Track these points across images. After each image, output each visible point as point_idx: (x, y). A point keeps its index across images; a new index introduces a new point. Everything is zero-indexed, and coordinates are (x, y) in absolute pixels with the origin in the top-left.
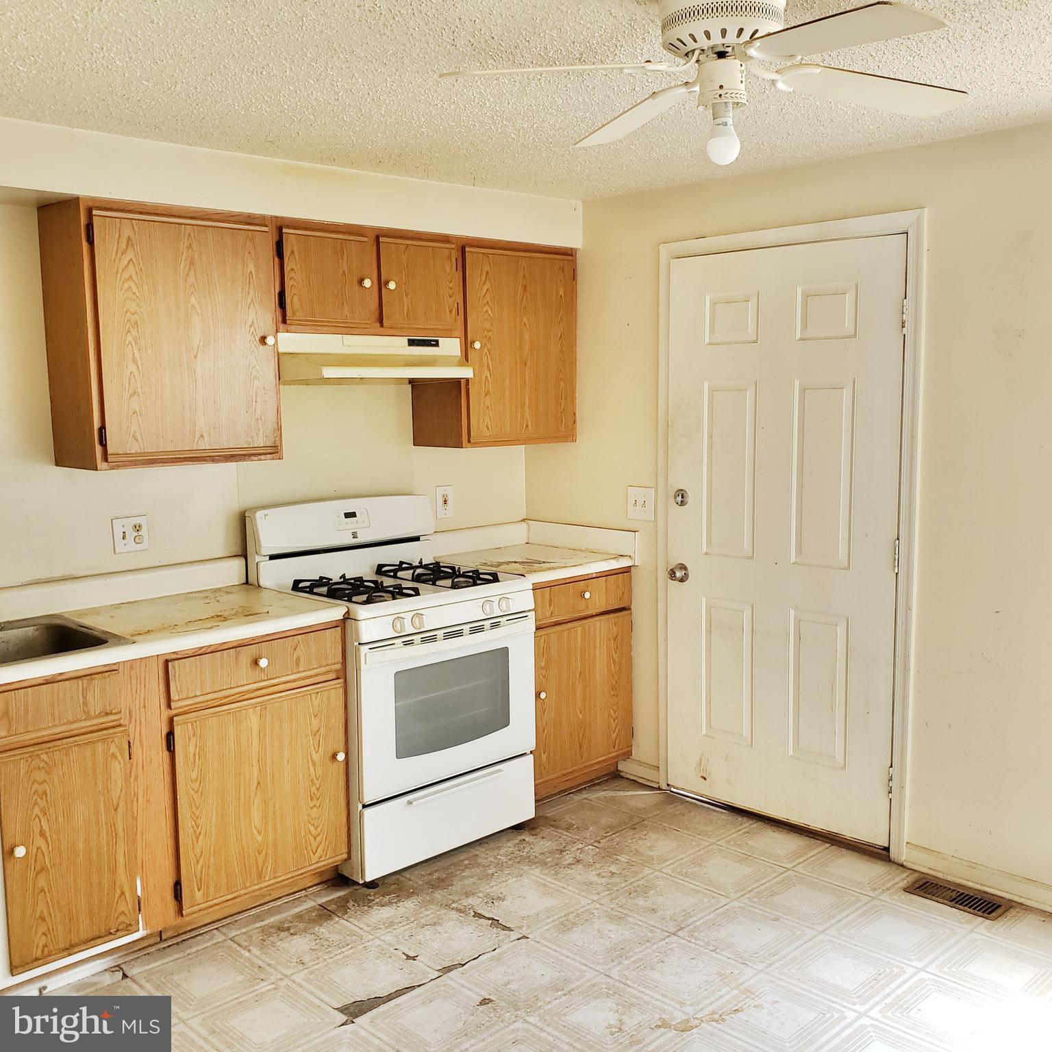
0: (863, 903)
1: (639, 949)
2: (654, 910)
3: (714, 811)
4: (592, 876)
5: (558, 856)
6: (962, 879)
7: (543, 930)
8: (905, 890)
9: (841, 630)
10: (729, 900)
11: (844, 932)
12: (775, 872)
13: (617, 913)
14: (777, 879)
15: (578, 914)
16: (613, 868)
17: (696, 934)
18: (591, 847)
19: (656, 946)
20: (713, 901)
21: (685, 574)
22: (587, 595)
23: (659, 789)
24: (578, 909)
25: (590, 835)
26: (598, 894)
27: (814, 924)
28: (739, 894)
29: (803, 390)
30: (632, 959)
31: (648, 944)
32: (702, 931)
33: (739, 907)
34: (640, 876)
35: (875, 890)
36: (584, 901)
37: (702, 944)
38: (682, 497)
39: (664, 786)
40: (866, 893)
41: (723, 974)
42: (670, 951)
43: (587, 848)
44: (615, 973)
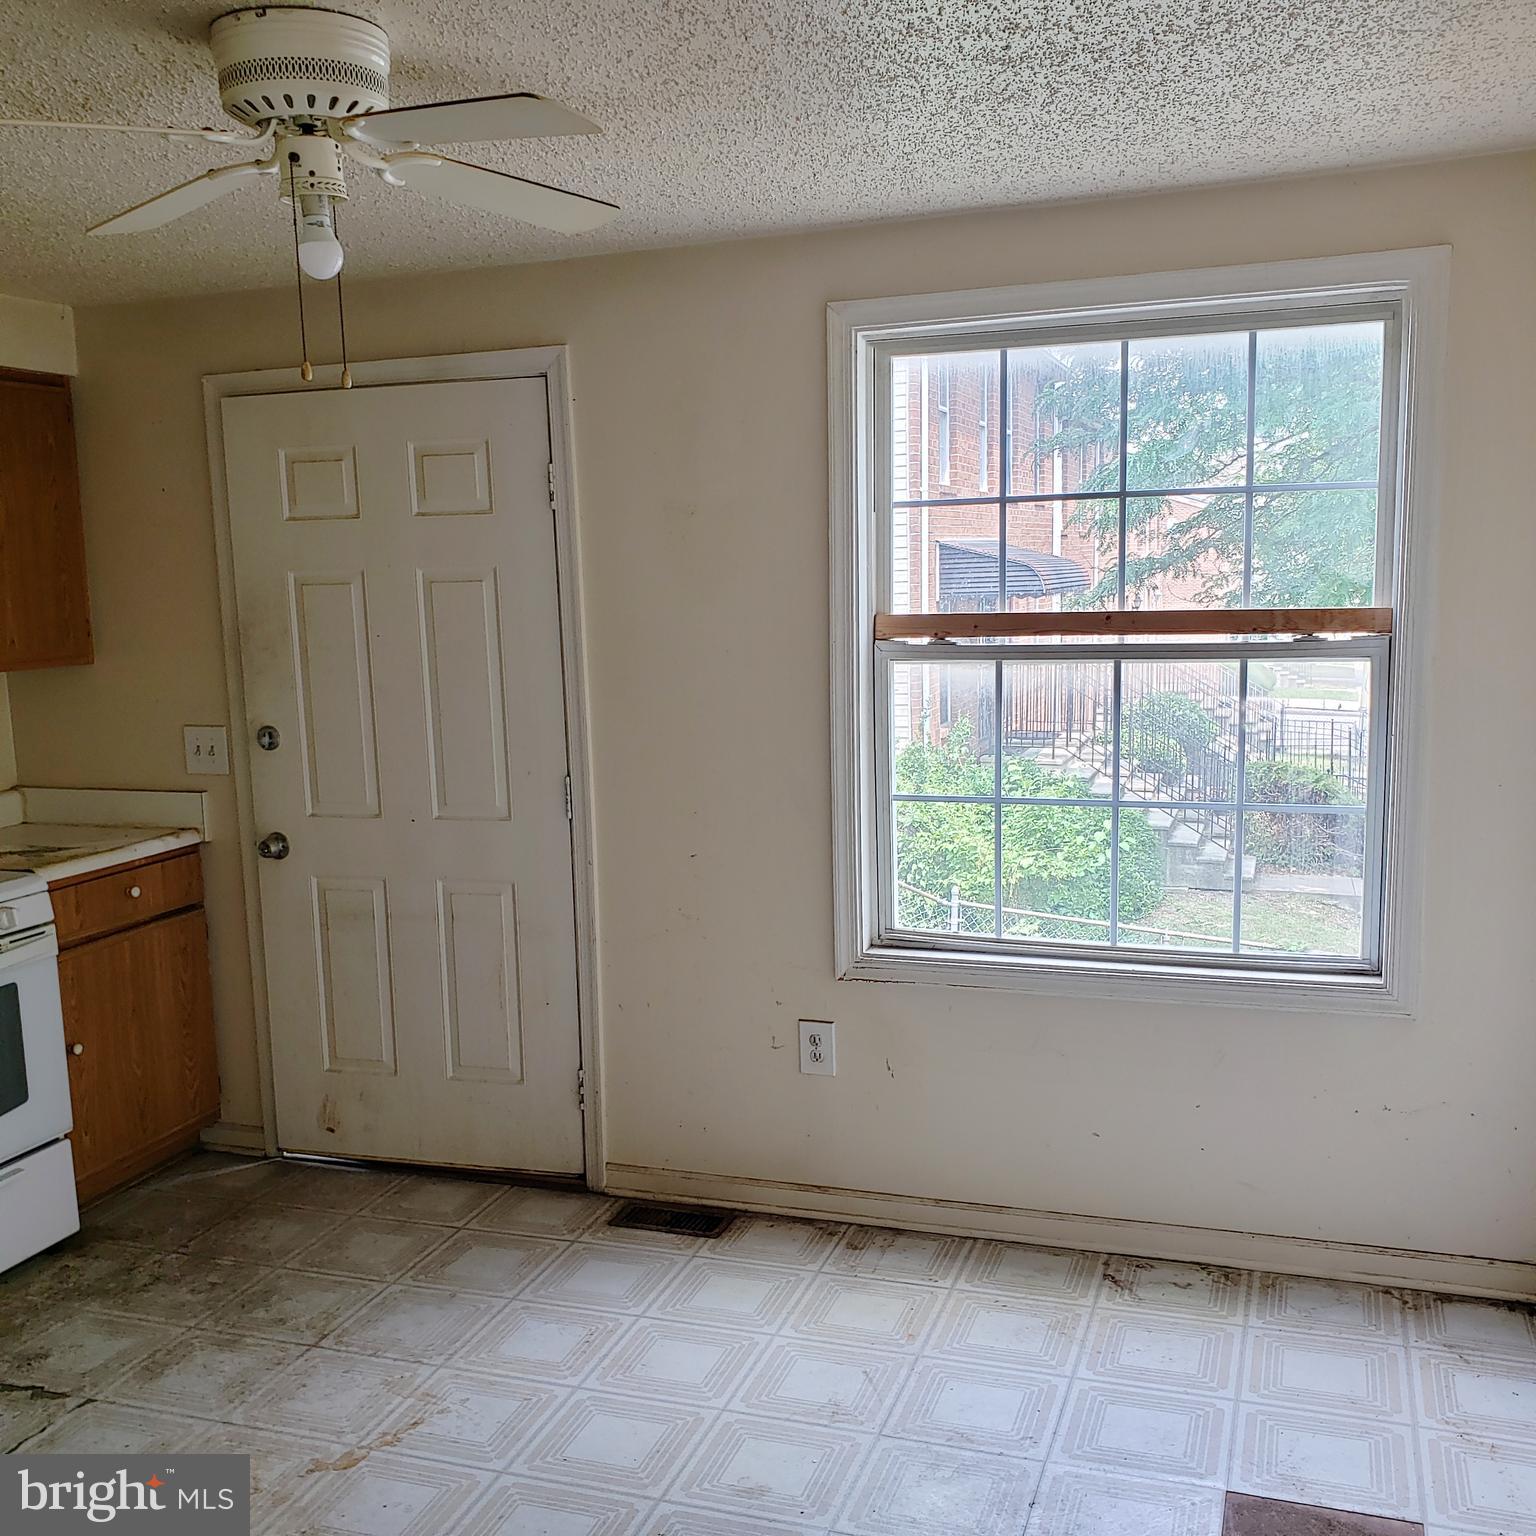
0: (561, 1250)
1: (268, 1377)
2: (282, 1321)
3: (349, 1172)
4: (183, 1295)
5: (125, 1278)
6: (675, 1195)
7: (118, 1384)
8: (610, 1223)
9: (506, 900)
10: (385, 1285)
11: (542, 1292)
12: (443, 1235)
13: (228, 1337)
14: (447, 1244)
15: (169, 1351)
16: (212, 1278)
17: (345, 1339)
18: (174, 1256)
19: (291, 1367)
20: (363, 1290)
21: (283, 847)
22: (136, 892)
23: (266, 1157)
24: (167, 1345)
25: (172, 1239)
26: (195, 1317)
27: (503, 1291)
28: (398, 1274)
29: (429, 584)
30: (260, 1393)
31: (280, 1367)
32: (354, 1334)
33: (401, 1291)
34: (255, 1279)
35: (573, 1231)
36: (176, 1331)
37: (356, 1349)
38: (270, 737)
39: (272, 1151)
40: (562, 1238)
41: (390, 1382)
42: (312, 1369)
43: (169, 1258)
44: (237, 1417)
